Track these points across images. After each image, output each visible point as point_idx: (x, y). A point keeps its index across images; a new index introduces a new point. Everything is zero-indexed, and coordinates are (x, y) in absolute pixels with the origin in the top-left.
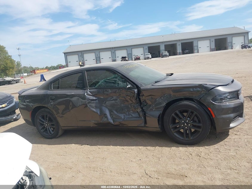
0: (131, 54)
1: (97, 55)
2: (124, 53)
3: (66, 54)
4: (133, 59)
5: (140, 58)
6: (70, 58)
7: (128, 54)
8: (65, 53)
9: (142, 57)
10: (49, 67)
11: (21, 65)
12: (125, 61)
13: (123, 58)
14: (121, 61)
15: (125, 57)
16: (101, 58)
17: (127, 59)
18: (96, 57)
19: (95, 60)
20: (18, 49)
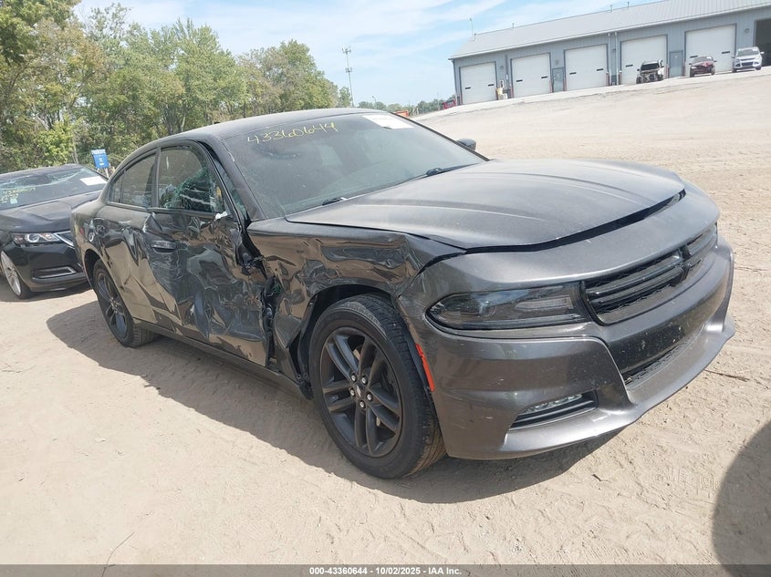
0: (683, 52)
1: (557, 62)
2: (653, 51)
3: (459, 63)
4: (688, 72)
5: (712, 66)
6: (469, 74)
7: (670, 54)
8: (454, 61)
9: (722, 63)
10: (427, 102)
11: (352, 99)
12: (652, 80)
13: (645, 67)
14: (639, 81)
15: (656, 66)
16: (568, 73)
17: (661, 71)
18: (552, 70)
19: (549, 79)
20: (347, 52)
